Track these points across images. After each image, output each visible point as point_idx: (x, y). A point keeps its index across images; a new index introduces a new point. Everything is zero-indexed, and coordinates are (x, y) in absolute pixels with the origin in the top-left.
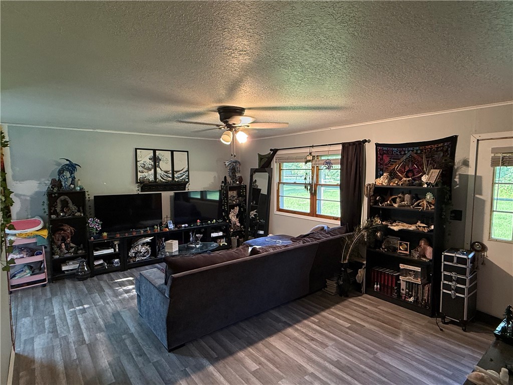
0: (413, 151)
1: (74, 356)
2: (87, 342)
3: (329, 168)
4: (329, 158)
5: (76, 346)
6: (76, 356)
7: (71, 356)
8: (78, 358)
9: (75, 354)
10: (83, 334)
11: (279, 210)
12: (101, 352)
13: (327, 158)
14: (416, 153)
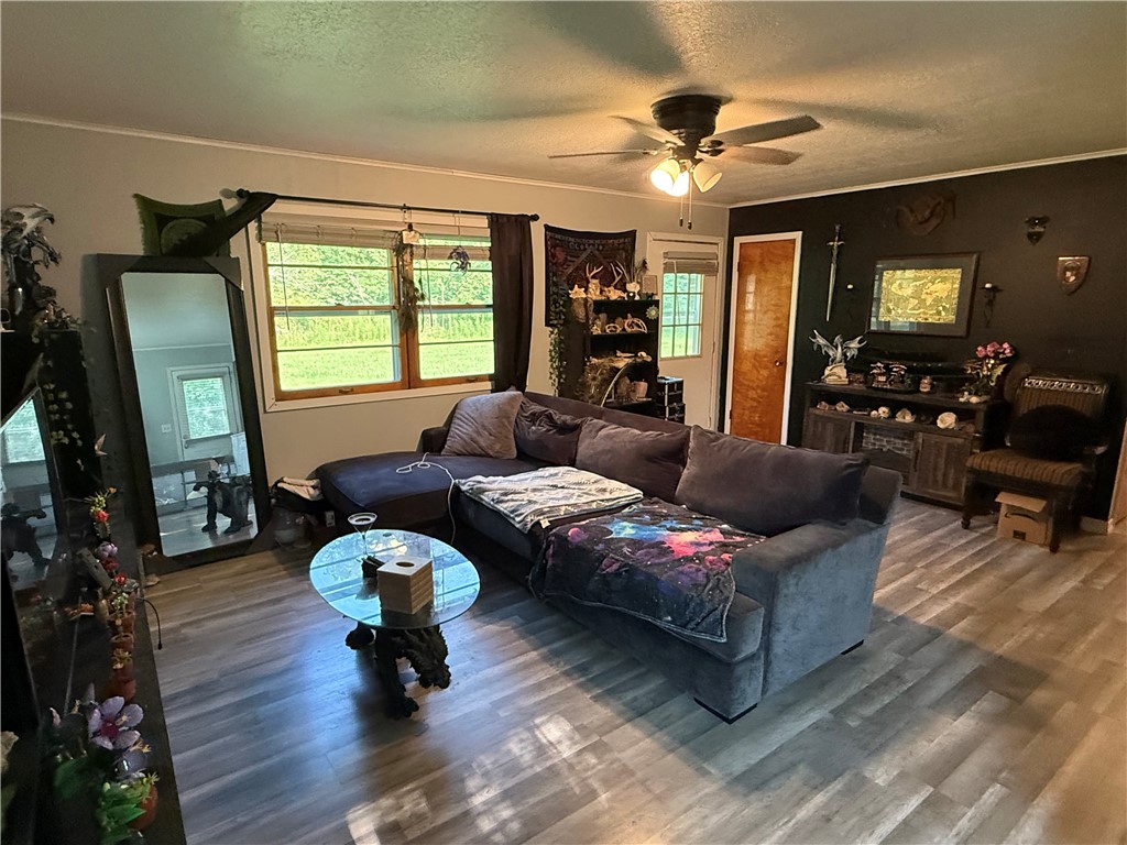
0: (594, 245)
1: (994, 793)
2: (927, 791)
3: (463, 267)
4: (464, 243)
5: (960, 809)
6: (991, 790)
7: (1001, 800)
8: (994, 780)
9: (985, 797)
10: (905, 822)
11: (282, 396)
12: (939, 744)
13: (457, 243)
14: (598, 250)
